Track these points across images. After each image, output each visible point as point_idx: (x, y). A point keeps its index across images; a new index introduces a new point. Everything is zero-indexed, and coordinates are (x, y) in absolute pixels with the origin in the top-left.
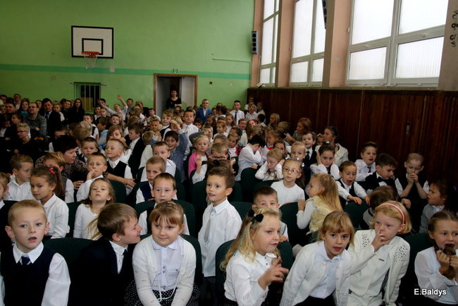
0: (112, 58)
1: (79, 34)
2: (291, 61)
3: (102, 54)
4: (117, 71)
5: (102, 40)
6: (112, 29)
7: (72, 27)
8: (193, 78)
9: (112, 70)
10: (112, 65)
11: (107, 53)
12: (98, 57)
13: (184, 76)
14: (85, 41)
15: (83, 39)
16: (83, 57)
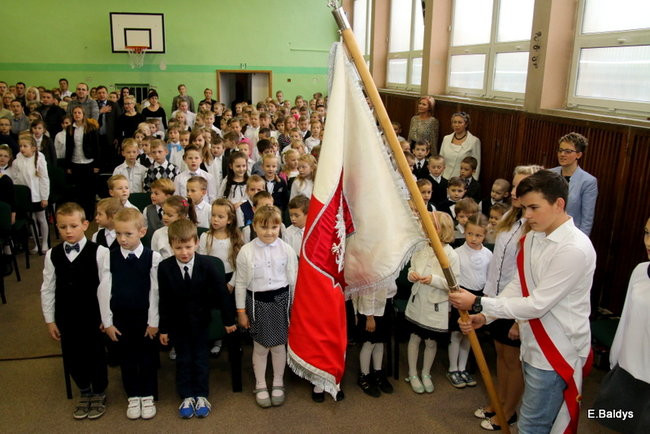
0: (164, 52)
1: (120, 23)
2: (387, 57)
3: (150, 48)
4: (170, 69)
5: (150, 30)
6: (162, 15)
7: (111, 14)
8: (267, 75)
9: (163, 68)
10: (162, 62)
11: (157, 46)
12: (147, 52)
13: (255, 73)
14: (128, 32)
15: (125, 30)
16: (126, 52)
